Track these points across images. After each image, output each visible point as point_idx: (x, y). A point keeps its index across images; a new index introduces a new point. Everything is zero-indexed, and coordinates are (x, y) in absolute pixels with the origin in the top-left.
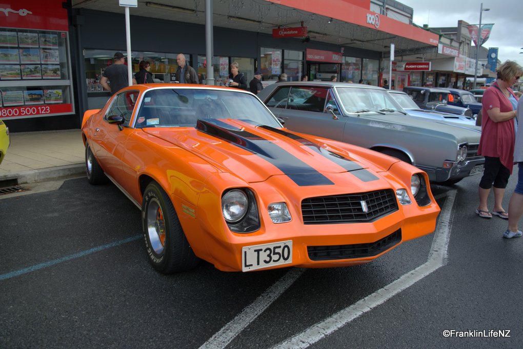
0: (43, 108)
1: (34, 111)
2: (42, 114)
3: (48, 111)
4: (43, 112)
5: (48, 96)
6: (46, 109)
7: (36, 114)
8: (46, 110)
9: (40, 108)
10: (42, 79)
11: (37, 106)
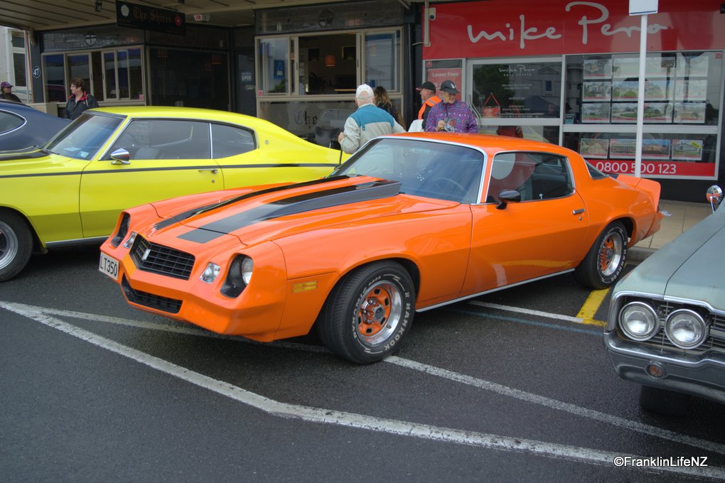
0: (666, 167)
1: (651, 168)
2: (662, 174)
3: (673, 171)
4: (664, 172)
5: (677, 148)
6: (671, 167)
7: (654, 173)
8: (670, 170)
9: (660, 165)
10: (673, 123)
11: (656, 162)
